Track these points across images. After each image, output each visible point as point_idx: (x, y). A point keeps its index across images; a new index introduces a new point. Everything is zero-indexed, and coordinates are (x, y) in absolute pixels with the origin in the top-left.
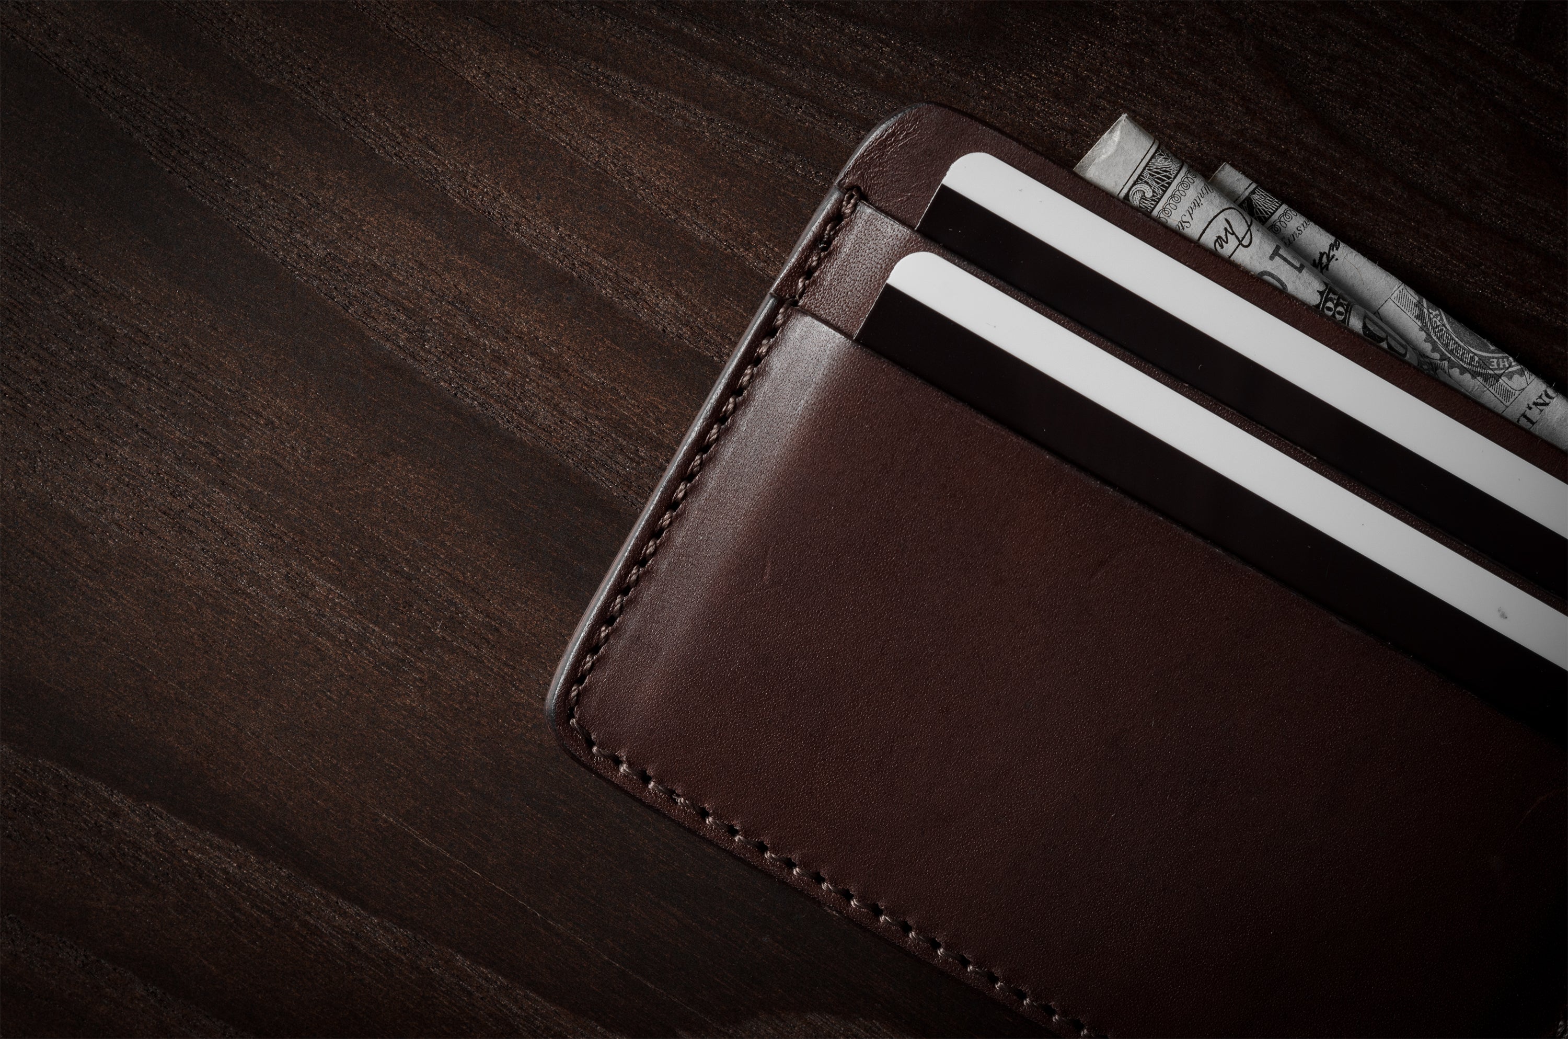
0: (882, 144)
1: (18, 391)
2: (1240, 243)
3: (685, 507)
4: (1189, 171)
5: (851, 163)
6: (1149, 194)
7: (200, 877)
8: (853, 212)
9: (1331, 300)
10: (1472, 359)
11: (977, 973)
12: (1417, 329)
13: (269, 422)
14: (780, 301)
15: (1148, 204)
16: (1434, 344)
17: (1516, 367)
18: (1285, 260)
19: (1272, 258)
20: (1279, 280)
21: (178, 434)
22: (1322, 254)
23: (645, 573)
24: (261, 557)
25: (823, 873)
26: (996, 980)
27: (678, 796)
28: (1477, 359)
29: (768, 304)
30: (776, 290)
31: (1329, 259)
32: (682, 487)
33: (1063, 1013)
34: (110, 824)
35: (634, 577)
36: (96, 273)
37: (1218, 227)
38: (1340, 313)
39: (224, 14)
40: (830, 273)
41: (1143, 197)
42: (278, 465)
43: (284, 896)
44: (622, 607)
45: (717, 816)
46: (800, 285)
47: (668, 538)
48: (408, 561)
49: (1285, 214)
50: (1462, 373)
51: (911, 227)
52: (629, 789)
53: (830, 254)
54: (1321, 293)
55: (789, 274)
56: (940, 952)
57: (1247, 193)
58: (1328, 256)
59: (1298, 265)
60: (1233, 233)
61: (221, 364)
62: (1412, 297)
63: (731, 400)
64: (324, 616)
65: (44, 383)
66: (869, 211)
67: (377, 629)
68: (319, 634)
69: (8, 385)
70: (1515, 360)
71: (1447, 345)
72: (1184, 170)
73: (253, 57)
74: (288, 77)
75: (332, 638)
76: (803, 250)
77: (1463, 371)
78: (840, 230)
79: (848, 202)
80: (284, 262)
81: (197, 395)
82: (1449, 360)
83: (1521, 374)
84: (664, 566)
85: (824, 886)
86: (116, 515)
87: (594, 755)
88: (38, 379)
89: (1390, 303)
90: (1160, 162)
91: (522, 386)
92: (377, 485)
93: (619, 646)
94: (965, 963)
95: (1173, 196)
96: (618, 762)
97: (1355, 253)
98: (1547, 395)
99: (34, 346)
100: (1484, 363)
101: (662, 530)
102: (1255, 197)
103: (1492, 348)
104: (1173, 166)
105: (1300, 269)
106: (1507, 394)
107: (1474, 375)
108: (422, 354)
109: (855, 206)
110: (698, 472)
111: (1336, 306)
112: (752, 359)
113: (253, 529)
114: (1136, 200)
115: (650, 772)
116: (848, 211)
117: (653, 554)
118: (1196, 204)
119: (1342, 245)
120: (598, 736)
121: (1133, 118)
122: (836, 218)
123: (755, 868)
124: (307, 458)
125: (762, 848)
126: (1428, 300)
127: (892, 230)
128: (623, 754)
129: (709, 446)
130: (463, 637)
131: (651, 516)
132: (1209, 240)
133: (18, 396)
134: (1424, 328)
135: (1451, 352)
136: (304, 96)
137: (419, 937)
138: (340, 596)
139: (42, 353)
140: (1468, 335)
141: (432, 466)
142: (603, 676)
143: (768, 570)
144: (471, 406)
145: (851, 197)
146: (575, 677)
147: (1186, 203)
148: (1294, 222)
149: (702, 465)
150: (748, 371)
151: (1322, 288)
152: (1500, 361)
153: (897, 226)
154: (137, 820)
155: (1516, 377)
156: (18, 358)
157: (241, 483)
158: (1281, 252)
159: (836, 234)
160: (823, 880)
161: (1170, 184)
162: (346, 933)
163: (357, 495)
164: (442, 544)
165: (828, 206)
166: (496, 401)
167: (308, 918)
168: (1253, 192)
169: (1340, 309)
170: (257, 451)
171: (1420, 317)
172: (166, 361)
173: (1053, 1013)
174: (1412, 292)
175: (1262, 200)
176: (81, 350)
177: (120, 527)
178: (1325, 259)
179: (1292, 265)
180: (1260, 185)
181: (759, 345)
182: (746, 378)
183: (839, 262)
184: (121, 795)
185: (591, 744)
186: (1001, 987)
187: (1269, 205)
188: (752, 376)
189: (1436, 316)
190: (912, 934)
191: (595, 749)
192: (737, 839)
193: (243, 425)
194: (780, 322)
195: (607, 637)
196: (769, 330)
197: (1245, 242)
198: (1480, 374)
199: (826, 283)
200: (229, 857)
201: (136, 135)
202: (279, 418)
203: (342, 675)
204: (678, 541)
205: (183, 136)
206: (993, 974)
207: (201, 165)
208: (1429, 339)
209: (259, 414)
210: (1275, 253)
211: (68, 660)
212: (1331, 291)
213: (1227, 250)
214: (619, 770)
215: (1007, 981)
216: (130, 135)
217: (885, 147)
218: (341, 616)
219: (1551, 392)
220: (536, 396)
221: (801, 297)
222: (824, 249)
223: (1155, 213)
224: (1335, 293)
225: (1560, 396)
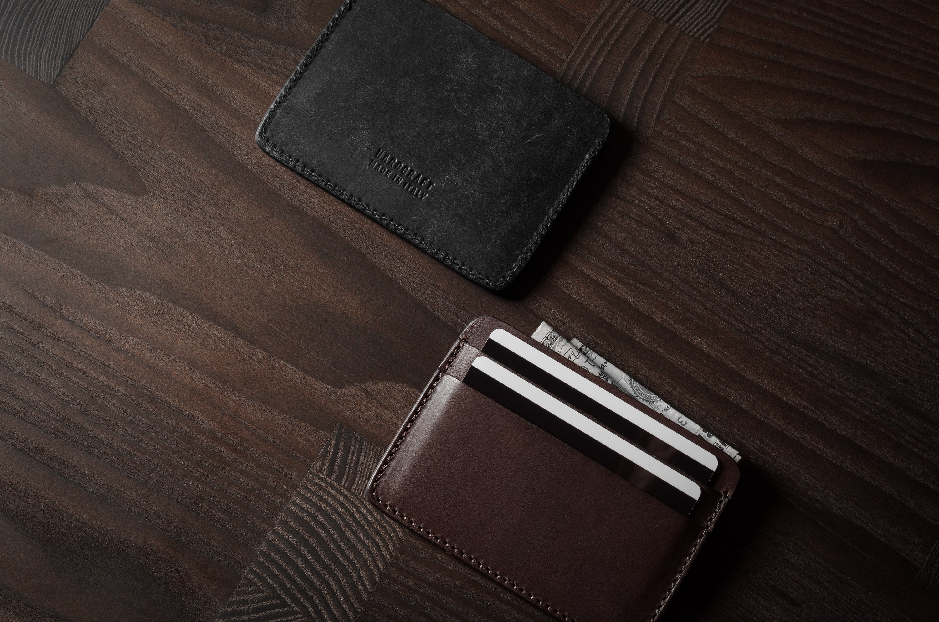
0: (472, 327)
1: (165, 197)
2: (576, 358)
3: (410, 430)
4: (562, 337)
5: (463, 332)
6: (549, 343)
7: (207, 336)
8: (463, 346)
9: (603, 375)
10: (646, 396)
11: (492, 573)
12: (630, 387)
13: (237, 207)
14: (441, 371)
15: (549, 346)
16: (635, 392)
17: (659, 399)
18: (589, 363)
19: (585, 362)
20: (587, 369)
21: (211, 210)
22: (602, 365)
23: (397, 450)
24: (232, 245)
25: (447, 541)
26: (497, 575)
27: (404, 517)
28: (647, 396)
29: (437, 371)
30: (440, 368)
31: (604, 366)
32: (409, 424)
33: (517, 586)
34: (182, 320)
35: (394, 451)
36: (191, 165)
37: (570, 353)
38: (605, 379)
39: (232, 95)
40: (456, 363)
41: (548, 344)
42: (239, 220)
43: (232, 342)
44: (390, 459)
45: (416, 523)
46: (447, 366)
47: (405, 439)
48: (275, 248)
49: (591, 353)
50: (643, 401)
51: (480, 351)
52: (390, 514)
53: (456, 358)
54: (600, 373)
55: (444, 364)
56: (481, 566)
57: (580, 347)
58: (604, 365)
59: (593, 365)
60: (574, 355)
61: (225, 191)
62: (629, 378)
63: (425, 399)
64: (249, 262)
65: (173, 195)
66: (468, 345)
67: (264, 267)
68: (247, 268)
69: (163, 195)
70: (659, 397)
71: (638, 392)
72: (560, 336)
73: (240, 107)
74: (250, 113)
75: (251, 269)
76: (448, 356)
77: (643, 400)
78: (459, 351)
79: (462, 343)
80: (245, 163)
81: (217, 199)
82: (639, 397)
83: (660, 401)
84: (403, 447)
85: (447, 545)
86: (191, 232)
87: (380, 504)
88: (171, 194)
89: (622, 380)
90: (553, 334)
91: (311, 200)
92: (267, 226)
93: (389, 471)
94: (489, 570)
95: (556, 344)
96: (387, 506)
97: (612, 365)
98: (668, 407)
99: (171, 185)
100: (649, 398)
101: (403, 437)
102: (583, 347)
103: (652, 393)
104: (557, 335)
105: (593, 366)
106: (656, 407)
107: (647, 401)
108: (283, 190)
109: (464, 344)
110: (415, 420)
111: (604, 377)
112: (432, 387)
113: (231, 237)
114: (545, 344)
115: (396, 509)
116: (462, 345)
117: (400, 444)
118: (563, 346)
119: (608, 362)
120: (381, 498)
121: (546, 322)
122: (458, 348)
123: (426, 539)
124: (248, 218)
125: (429, 533)
126: (633, 379)
127: (475, 351)
128: (388, 504)
129: (418, 412)
130: (289, 270)
131: (400, 432)
132: (567, 356)
133: (165, 198)
134: (632, 387)
135: (640, 394)
136: (254, 118)
137: (271, 355)
138: (254, 257)
139: (173, 186)
140: (644, 389)
141: (284, 221)
142: (384, 480)
143: (434, 449)
144: (296, 205)
145: (463, 341)
146: (375, 480)
147: (560, 346)
148: (594, 355)
149: (416, 418)
150: (430, 391)
151: (600, 372)
152: (654, 397)
153: (475, 349)
154: (190, 319)
155: (659, 402)
156: (166, 188)
157: (228, 224)
158: (588, 361)
159: (458, 352)
160: (446, 543)
161: (556, 340)
162: (249, 353)
163: (261, 229)
164: (285, 243)
165: (456, 344)
166: (304, 204)
167: (238, 348)
168: (582, 346)
169: (605, 378)
170: (233, 215)
171: (631, 384)
172: (209, 190)
173: (514, 586)
174: (629, 377)
175: (585, 349)
176: (185, 186)
177: (192, 235)
178: (603, 366)
179: (591, 365)
180: (584, 344)
181: (434, 383)
182: (430, 393)
183: (458, 360)
184: (186, 311)
185: (379, 500)
186: (499, 577)
187: (587, 350)
188: (431, 392)
189: (635, 384)
190: (473, 561)
191: (380, 502)
192: (421, 530)
193: (229, 208)
194: (440, 377)
195: (385, 468)
196: (437, 379)
197: (577, 358)
198: (648, 401)
199: (454, 366)
200: (216, 330)
201: (205, 127)
202: (240, 206)
203: (253, 279)
204: (408, 440)
205: (218, 128)
206: (496, 573)
207: (223, 136)
208: (633, 390)
209: (234, 205)
210: (586, 361)
211: (174, 272)
212: (603, 373)
213: (572, 359)
214: (387, 509)
215: (501, 575)
216: (203, 127)
217: (473, 328)
218: (254, 262)
219: (669, 406)
220: (315, 203)
221: (447, 370)
222: (454, 356)
223: (551, 348)
224: (604, 374)
225: (672, 408)
